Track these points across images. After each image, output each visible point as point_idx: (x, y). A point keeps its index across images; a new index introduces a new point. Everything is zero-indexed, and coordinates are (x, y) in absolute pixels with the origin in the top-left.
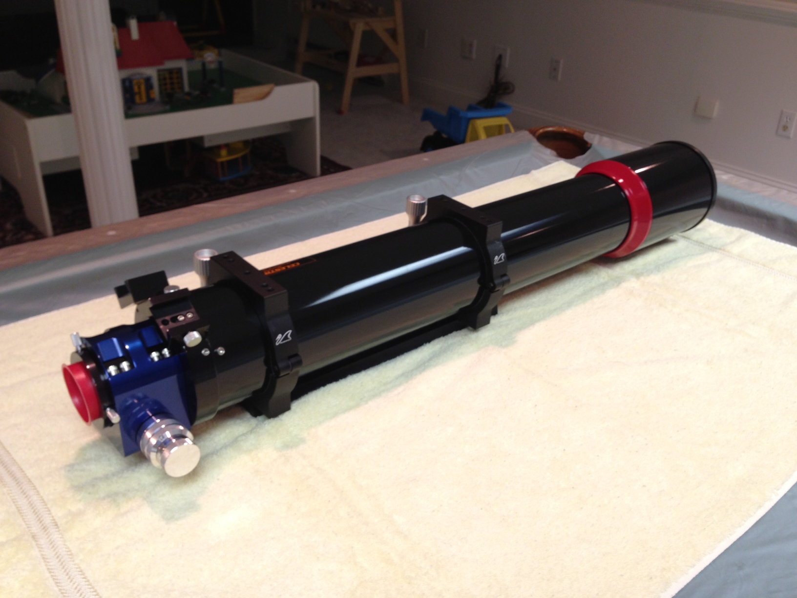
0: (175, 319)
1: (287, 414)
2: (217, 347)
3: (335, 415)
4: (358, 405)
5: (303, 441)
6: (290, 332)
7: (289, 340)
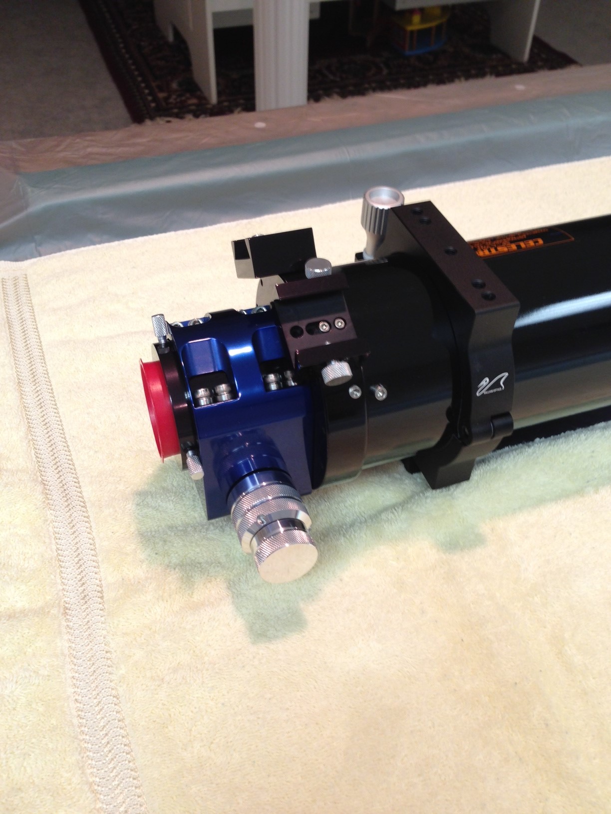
0: (313, 328)
1: (464, 485)
2: (376, 383)
4: (579, 492)
6: (506, 374)
7: (501, 389)
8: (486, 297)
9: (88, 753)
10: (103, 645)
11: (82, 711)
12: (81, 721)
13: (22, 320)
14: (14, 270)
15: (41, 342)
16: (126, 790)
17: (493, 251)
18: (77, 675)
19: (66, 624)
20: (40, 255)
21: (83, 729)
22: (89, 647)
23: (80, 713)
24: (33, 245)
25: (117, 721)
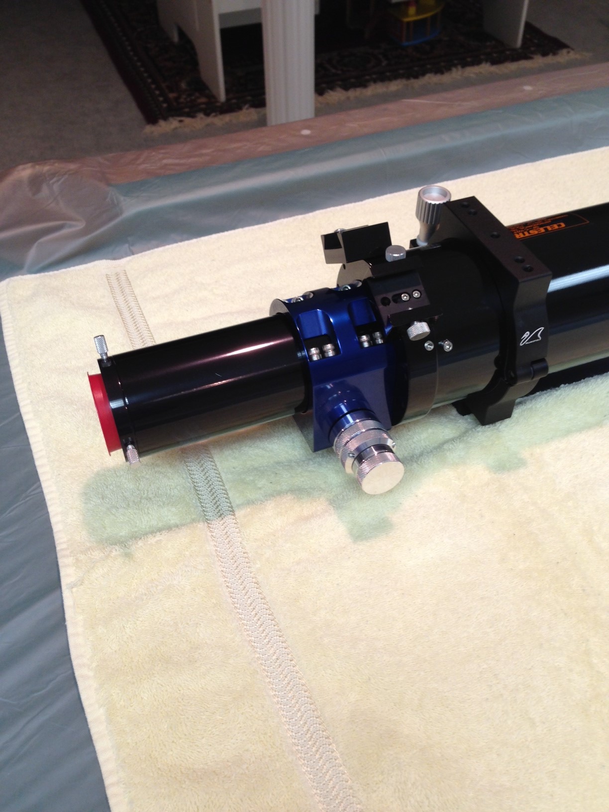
0: (397, 299)
1: (507, 421)
2: (443, 340)
3: (568, 432)
4: (599, 424)
5: (522, 463)
6: (543, 328)
7: (538, 340)
8: (526, 269)
9: (243, 622)
10: (240, 548)
11: (233, 593)
12: (233, 600)
13: (130, 308)
14: (115, 267)
15: (148, 325)
16: (275, 645)
17: (527, 234)
18: (225, 569)
19: (210, 534)
20: (133, 254)
21: (236, 605)
22: (230, 550)
23: (232, 595)
24: (127, 245)
25: (260, 599)
